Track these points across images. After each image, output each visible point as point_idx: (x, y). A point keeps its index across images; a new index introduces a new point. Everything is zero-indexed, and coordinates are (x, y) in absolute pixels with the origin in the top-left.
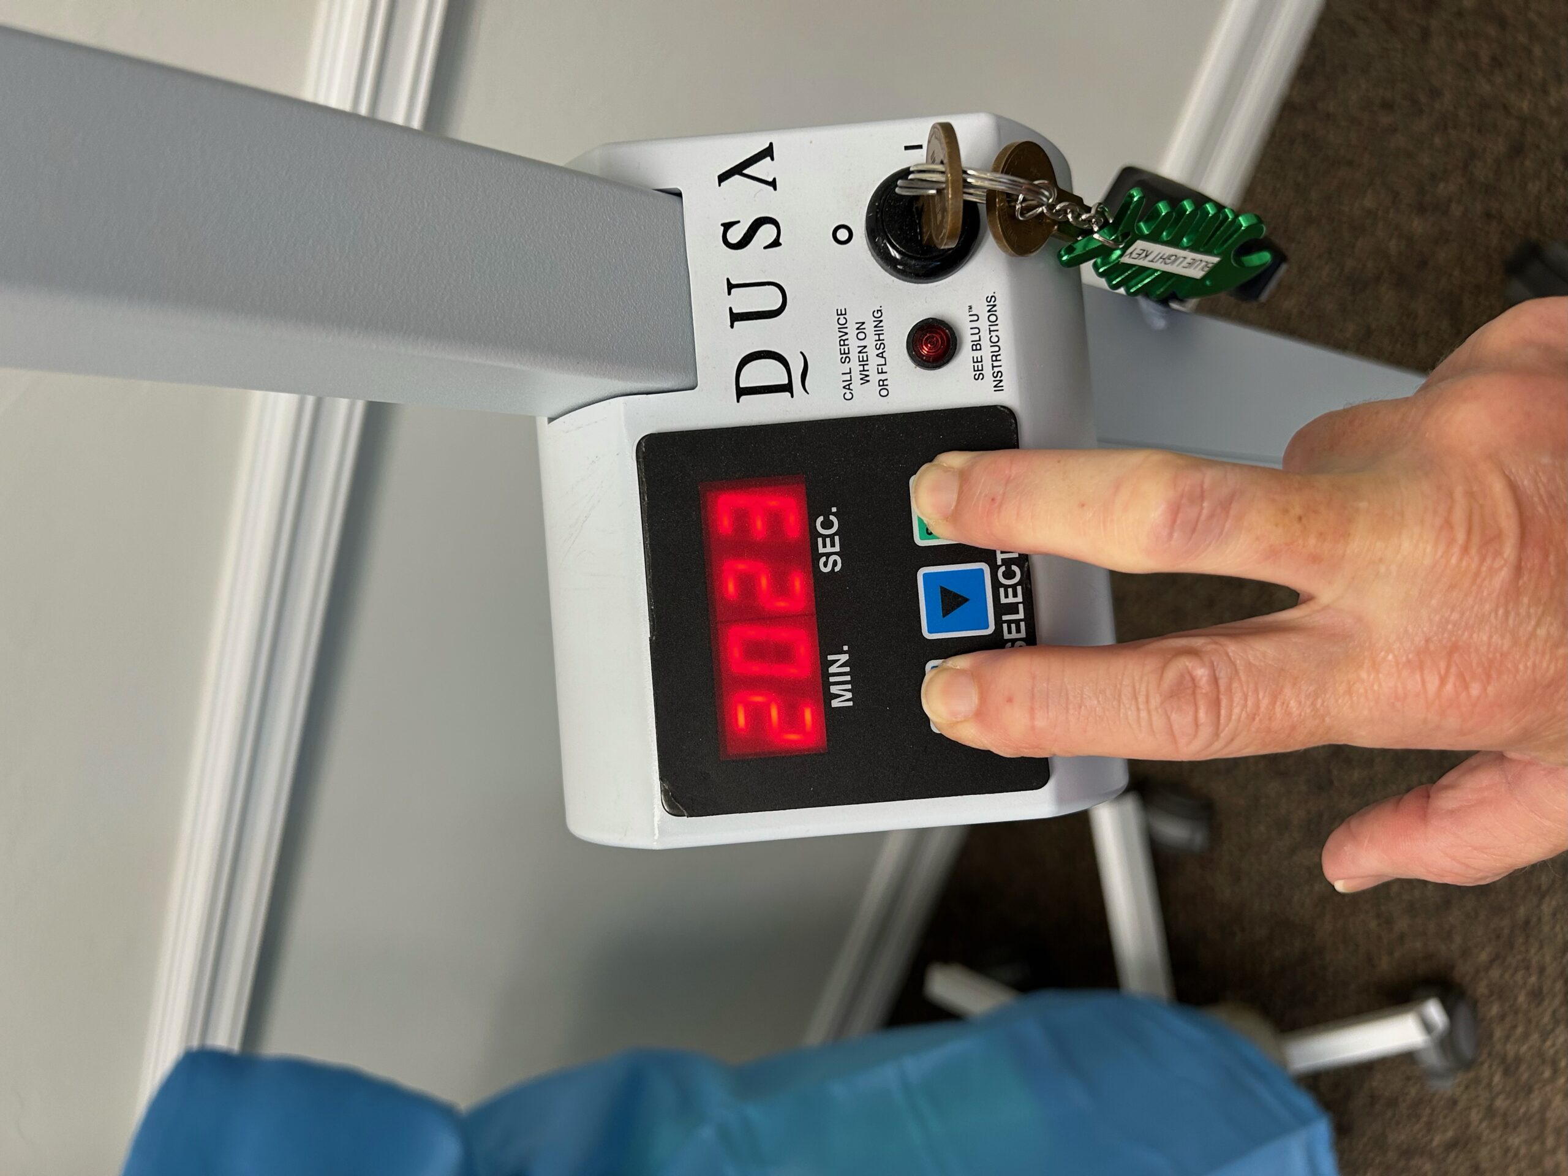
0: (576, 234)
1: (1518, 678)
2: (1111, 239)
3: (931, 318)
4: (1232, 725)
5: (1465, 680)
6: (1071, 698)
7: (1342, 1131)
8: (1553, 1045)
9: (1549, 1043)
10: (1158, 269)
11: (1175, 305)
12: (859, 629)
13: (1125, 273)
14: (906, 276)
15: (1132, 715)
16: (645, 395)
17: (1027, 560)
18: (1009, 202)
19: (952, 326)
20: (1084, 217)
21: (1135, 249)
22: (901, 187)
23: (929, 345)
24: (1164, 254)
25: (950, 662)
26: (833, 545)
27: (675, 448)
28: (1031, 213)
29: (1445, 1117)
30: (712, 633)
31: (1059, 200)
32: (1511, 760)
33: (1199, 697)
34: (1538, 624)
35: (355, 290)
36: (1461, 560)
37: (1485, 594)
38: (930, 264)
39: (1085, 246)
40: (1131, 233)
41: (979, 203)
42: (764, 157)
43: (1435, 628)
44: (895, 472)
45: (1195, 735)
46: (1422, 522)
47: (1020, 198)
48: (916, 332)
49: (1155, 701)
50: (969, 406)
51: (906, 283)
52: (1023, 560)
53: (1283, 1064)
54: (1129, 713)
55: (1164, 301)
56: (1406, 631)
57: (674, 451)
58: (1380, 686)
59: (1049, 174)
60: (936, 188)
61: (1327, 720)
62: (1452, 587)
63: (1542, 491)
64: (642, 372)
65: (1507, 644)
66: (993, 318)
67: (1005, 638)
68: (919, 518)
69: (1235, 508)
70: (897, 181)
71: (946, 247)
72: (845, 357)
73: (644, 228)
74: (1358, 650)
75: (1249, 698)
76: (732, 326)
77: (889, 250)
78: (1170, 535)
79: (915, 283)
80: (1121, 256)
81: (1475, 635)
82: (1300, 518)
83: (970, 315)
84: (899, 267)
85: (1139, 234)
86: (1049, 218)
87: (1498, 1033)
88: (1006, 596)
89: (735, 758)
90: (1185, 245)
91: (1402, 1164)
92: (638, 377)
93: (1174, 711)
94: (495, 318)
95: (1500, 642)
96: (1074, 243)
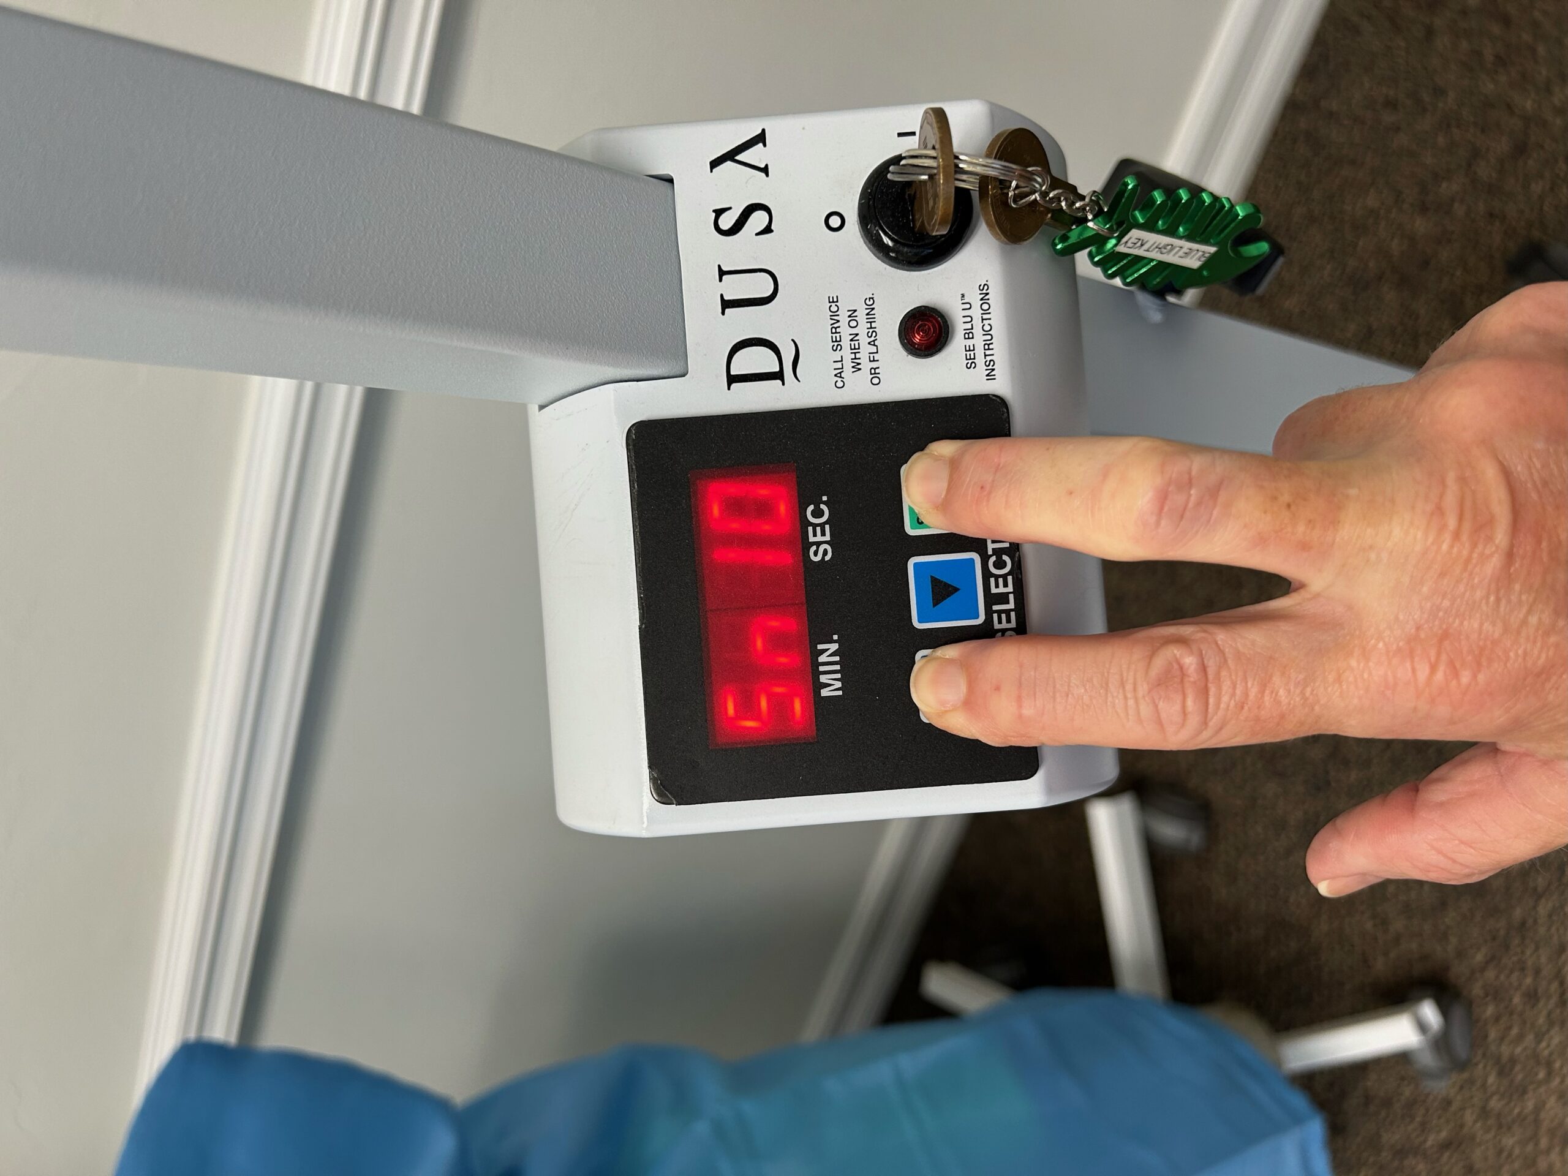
0: (566, 218)
1: (1509, 666)
2: (1106, 227)
3: (924, 306)
4: (1220, 713)
5: (1455, 668)
6: (1058, 686)
7: (1336, 1131)
8: (1548, 1046)
9: (1544, 1044)
10: (1154, 258)
11: (1171, 299)
12: (849, 618)
13: (1120, 262)
14: (899, 263)
15: (1119, 703)
16: (635, 382)
17: (1018, 551)
18: (1002, 189)
19: (944, 314)
20: (1078, 205)
21: (1130, 238)
22: (893, 173)
23: (921, 333)
24: (1160, 244)
25: (940, 652)
26: (823, 534)
27: (665, 435)
28: (1024, 201)
29: (1439, 1117)
30: (701, 622)
31: (1053, 187)
32: (1505, 753)
33: (1187, 685)
34: (1529, 612)
35: (342, 272)
36: (1452, 547)
37: (1476, 581)
38: (923, 252)
39: (1080, 234)
40: (1126, 222)
41: (972, 188)
42: (757, 143)
43: (1426, 616)
44: (886, 461)
45: (1183, 725)
46: (1413, 508)
47: (1012, 185)
48: (908, 320)
49: (1143, 688)
50: (961, 395)
51: (898, 270)
52: (1014, 549)
53: (1278, 1063)
54: (1117, 701)
55: (1160, 293)
56: (1397, 618)
57: (664, 438)
58: (1370, 674)
59: (1043, 161)
60: (928, 173)
61: (1317, 708)
62: (1442, 575)
63: (1536, 476)
64: (632, 358)
65: (1498, 632)
66: (985, 307)
67: (995, 628)
68: (910, 508)
69: (1223, 496)
70: (889, 167)
71: (938, 233)
72: (837, 345)
73: (635, 214)
74: (1348, 638)
75: (1238, 686)
76: (723, 313)
77: (881, 237)
78: (1158, 523)
79: (908, 270)
80: (1116, 245)
81: (1466, 623)
82: (1289, 506)
83: (963, 303)
84: (891, 254)
85: (1134, 223)
86: (1042, 206)
87: (1493, 1034)
88: (997, 586)
89: (724, 747)
90: (1181, 234)
91: (1396, 1163)
92: (628, 363)
93: (1162, 700)
94: (484, 302)
95: (1491, 630)
96: (1068, 232)
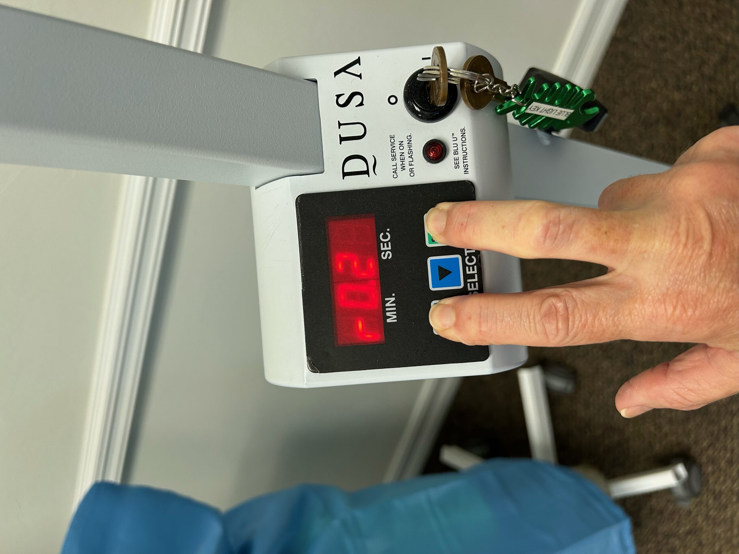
0: (267, 100)
1: (710, 306)
2: (521, 101)
3: (435, 139)
4: (575, 329)
5: (685, 308)
6: (498, 317)
7: (637, 525)
10: (544, 115)
11: (554, 134)
12: (400, 286)
13: (528, 118)
14: (423, 119)
15: (527, 325)
16: (300, 176)
17: (479, 254)
18: (471, 84)
19: (444, 143)
20: (507, 91)
21: (532, 106)
22: (419, 77)
23: (433, 152)
24: (546, 109)
25: (443, 301)
26: (388, 246)
28: (481, 89)
29: (686, 520)
30: (331, 288)
31: (495, 83)
32: (710, 348)
33: (559, 316)
34: (720, 281)
35: (162, 126)
36: (683, 251)
37: (695, 267)
38: (434, 114)
39: (508, 105)
40: (530, 99)
41: (457, 84)
42: (356, 64)
43: (671, 283)
44: (417, 212)
45: (557, 335)
46: (665, 233)
47: (476, 82)
48: (427, 146)
49: (538, 317)
50: (452, 181)
51: (423, 123)
52: (477, 253)
53: (609, 494)
54: (526, 324)
55: (549, 131)
56: (658, 285)
57: (313, 202)
58: (645, 311)
59: (490, 71)
60: (435, 77)
61: (620, 327)
62: (679, 264)
63: (723, 217)
64: (298, 165)
65: (705, 291)
66: (464, 139)
67: (469, 290)
69: (575, 228)
70: (418, 75)
71: (440, 105)
72: (394, 158)
73: (299, 97)
74: (635, 294)
75: (583, 317)
76: (341, 143)
77: (414, 107)
78: (545, 241)
79: (427, 123)
80: (526, 110)
81: (690, 287)
82: (606, 233)
83: (453, 138)
84: (419, 115)
85: (534, 99)
86: (490, 92)
87: (711, 480)
88: (469, 270)
89: (342, 346)
90: (557, 104)
91: (665, 541)
92: (296, 167)
93: (547, 323)
94: (228, 139)
95: (702, 290)
96: (503, 104)
